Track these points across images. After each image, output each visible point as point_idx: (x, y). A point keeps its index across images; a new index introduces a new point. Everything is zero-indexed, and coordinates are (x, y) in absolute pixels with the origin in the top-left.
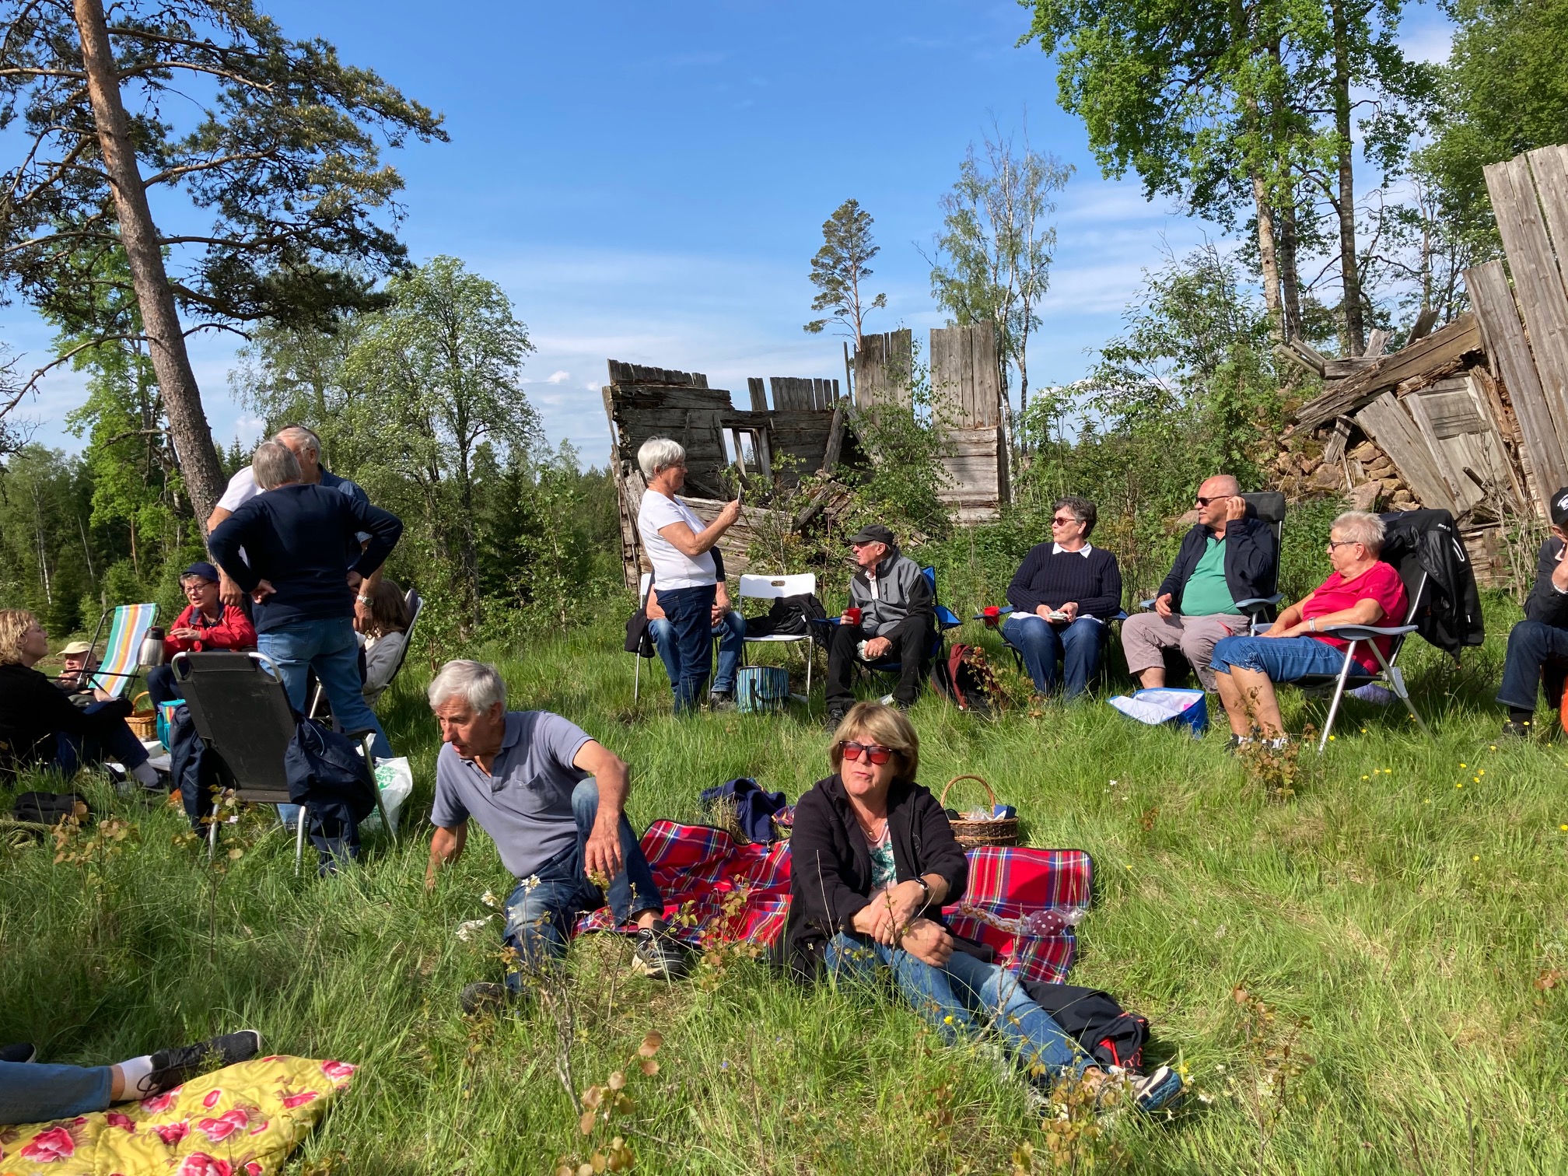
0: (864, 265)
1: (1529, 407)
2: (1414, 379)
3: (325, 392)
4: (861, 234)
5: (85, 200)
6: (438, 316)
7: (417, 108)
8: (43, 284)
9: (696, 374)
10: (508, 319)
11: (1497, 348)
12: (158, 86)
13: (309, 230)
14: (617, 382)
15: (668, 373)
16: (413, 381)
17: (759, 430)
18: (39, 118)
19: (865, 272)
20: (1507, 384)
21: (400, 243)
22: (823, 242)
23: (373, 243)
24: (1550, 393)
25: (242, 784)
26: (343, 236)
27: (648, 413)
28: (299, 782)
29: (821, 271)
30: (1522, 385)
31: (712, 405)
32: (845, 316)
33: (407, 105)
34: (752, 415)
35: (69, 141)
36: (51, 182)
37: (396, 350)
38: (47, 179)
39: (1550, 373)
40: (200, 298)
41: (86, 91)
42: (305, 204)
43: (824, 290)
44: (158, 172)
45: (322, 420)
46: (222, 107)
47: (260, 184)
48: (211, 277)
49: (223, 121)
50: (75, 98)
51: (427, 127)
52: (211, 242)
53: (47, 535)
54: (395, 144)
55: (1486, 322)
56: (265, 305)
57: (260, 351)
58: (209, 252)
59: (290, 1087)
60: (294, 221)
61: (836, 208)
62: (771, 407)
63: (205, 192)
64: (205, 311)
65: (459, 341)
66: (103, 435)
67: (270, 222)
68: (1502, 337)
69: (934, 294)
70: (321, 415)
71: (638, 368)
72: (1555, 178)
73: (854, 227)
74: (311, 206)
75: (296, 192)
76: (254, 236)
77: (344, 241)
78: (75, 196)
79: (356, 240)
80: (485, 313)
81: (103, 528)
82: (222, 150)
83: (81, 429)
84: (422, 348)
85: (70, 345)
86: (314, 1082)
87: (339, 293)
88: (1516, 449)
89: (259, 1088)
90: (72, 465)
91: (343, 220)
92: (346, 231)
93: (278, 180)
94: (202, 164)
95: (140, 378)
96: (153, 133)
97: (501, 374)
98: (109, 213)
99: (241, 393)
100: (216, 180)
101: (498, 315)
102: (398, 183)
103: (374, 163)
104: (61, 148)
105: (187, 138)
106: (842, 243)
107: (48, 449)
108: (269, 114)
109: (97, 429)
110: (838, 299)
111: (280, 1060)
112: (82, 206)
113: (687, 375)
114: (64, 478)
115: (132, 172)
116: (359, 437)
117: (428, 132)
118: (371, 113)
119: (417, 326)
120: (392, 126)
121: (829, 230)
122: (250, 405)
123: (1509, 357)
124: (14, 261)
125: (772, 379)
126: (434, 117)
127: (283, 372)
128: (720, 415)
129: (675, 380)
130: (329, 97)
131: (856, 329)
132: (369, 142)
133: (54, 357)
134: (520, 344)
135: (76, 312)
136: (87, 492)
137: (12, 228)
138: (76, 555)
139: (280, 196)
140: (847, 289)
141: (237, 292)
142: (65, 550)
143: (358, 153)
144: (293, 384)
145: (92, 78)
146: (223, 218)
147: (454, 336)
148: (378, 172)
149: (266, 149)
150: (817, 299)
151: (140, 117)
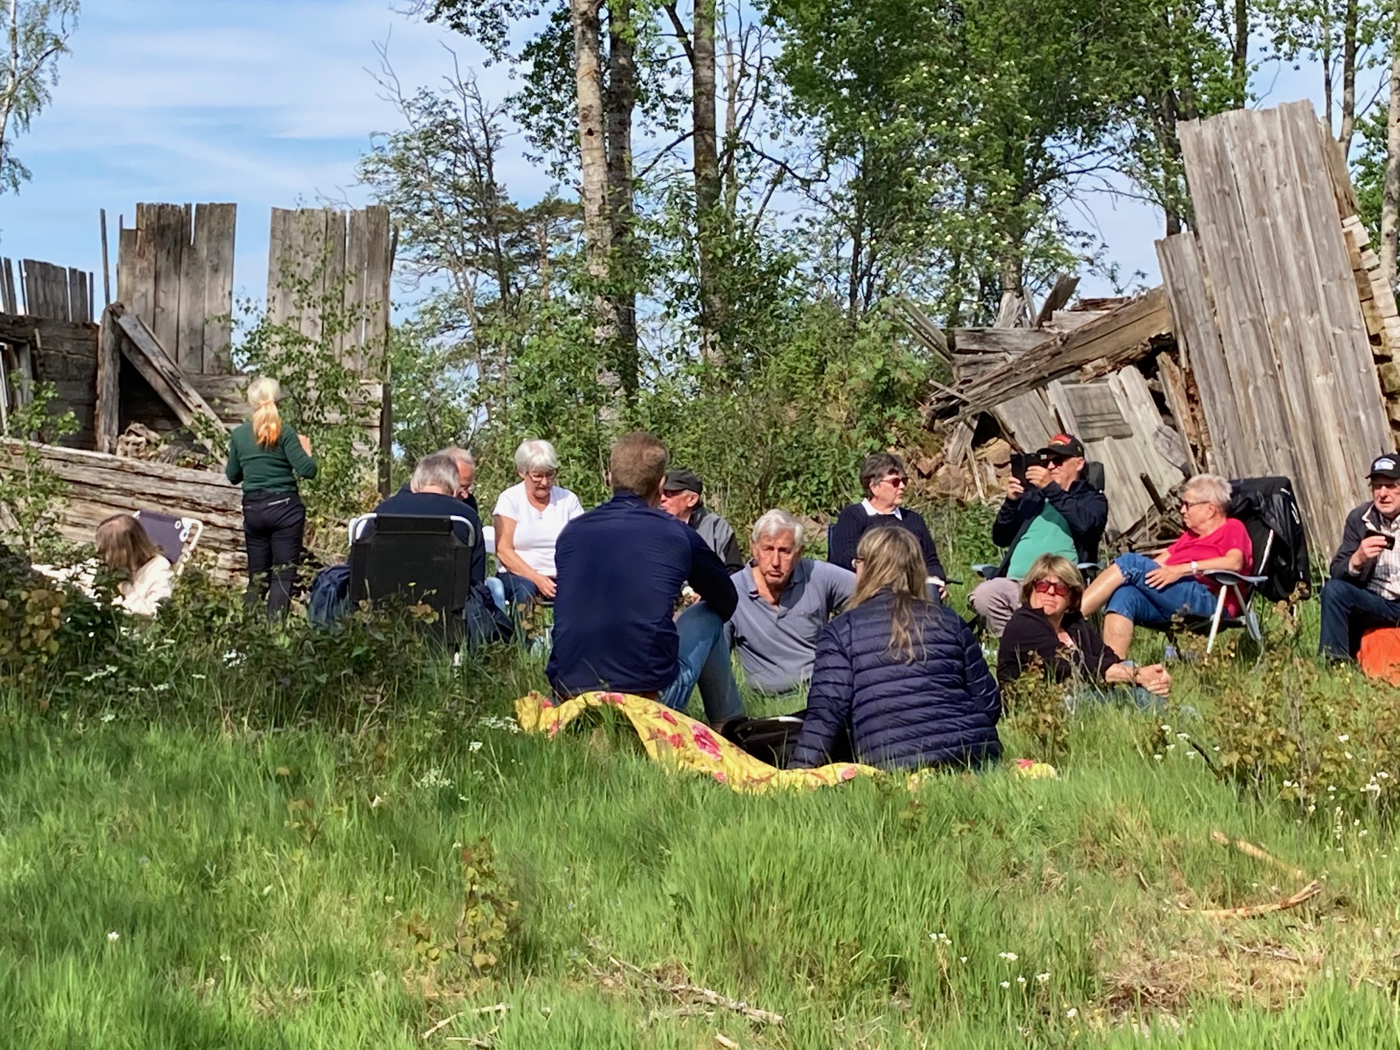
1: (1218, 405)
2: (1099, 362)
11: (1187, 334)
17: (17, 348)
20: (1198, 377)
24: (1239, 392)
30: (1212, 379)
39: (1239, 367)
55: (1178, 301)
68: (1194, 322)
72: (1250, 146)
88: (1204, 454)
123: (1199, 344)
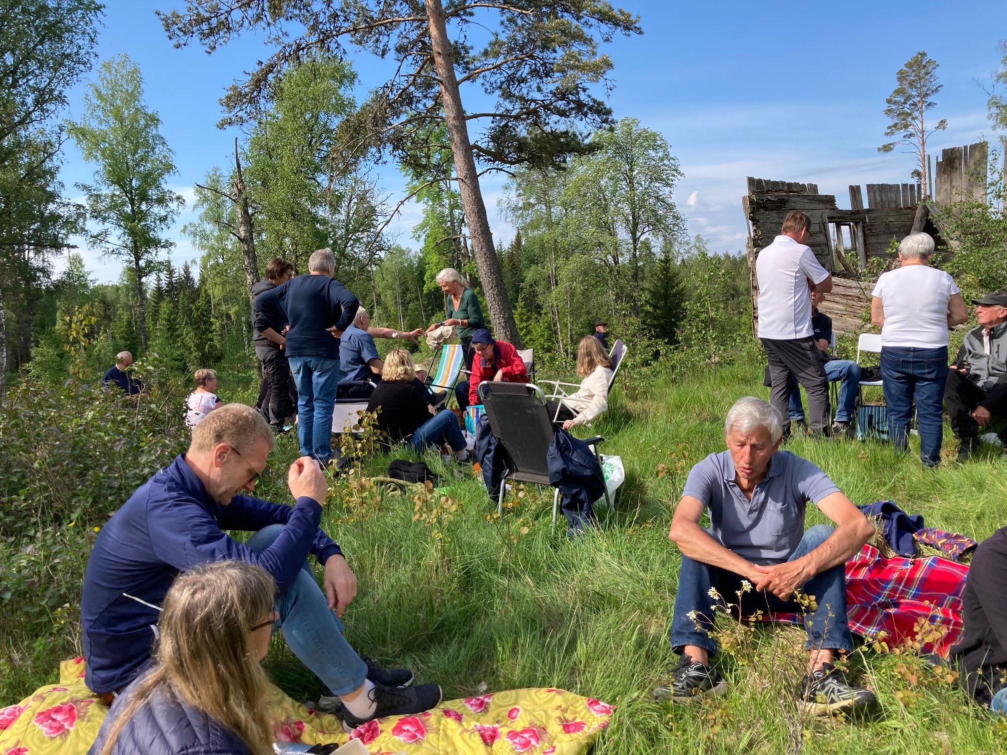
0: (929, 99)
3: (552, 210)
4: (928, 77)
5: (425, 97)
6: (622, 157)
7: (622, 13)
8: (403, 150)
9: (810, 185)
10: (667, 156)
12: (467, 21)
13: (551, 104)
14: (753, 193)
15: (790, 185)
16: (605, 200)
17: (856, 224)
18: (402, 49)
19: (929, 104)
21: (608, 107)
22: (896, 85)
23: (590, 109)
25: (519, 469)
26: (572, 105)
27: (774, 214)
28: (556, 472)
29: (894, 107)
31: (821, 206)
32: (912, 139)
33: (616, 12)
34: (852, 213)
35: (417, 62)
36: (407, 88)
37: (595, 181)
38: (406, 85)
40: (487, 152)
41: (427, 29)
42: (550, 86)
43: (895, 120)
44: (466, 75)
45: (550, 228)
46: (503, 28)
47: (524, 76)
48: (494, 139)
49: (503, 38)
50: (421, 35)
51: (628, 26)
52: (494, 116)
53: (402, 297)
54: (607, 40)
56: (523, 155)
57: (515, 186)
58: (493, 122)
59: (566, 715)
60: (542, 99)
61: (908, 59)
62: (866, 206)
63: (491, 84)
64: (489, 160)
65: (635, 173)
66: (431, 239)
67: (528, 100)
69: (989, 117)
70: (550, 225)
71: (768, 182)
73: (923, 71)
74: (552, 87)
75: (544, 79)
76: (518, 110)
77: (572, 109)
78: (420, 95)
79: (580, 107)
80: (652, 153)
81: (430, 293)
82: (502, 56)
83: (420, 236)
84: (611, 179)
85: (414, 187)
86: (582, 714)
87: (568, 144)
89: (545, 712)
90: (415, 257)
91: (572, 95)
92: (574, 102)
93: (534, 73)
94: (491, 66)
95: (450, 205)
96: (463, 52)
97: (661, 193)
98: (438, 104)
99: (504, 212)
100: (498, 76)
101: (661, 154)
102: (610, 66)
103: (594, 54)
104: (413, 66)
105: (482, 51)
106: (911, 85)
107: (403, 248)
108: (530, 29)
109: (428, 236)
110: (906, 126)
111: (559, 693)
112: (424, 101)
113: (804, 185)
114: (411, 266)
115: (451, 76)
116: (572, 238)
117: (629, 29)
118: (593, 21)
119: (609, 164)
120: (605, 28)
121: (902, 76)
122: (509, 219)
124: (388, 137)
125: (868, 186)
126: (633, 18)
127: (529, 199)
128: (827, 213)
129: (795, 190)
130: (565, 14)
131: (921, 148)
132: (591, 40)
133: (407, 194)
134: (674, 173)
135: (420, 166)
136: (422, 273)
137: (387, 118)
138: (416, 309)
139: (534, 82)
140: (913, 119)
141: (508, 147)
142: (411, 305)
143: (584, 48)
144: (534, 205)
145: (431, 20)
146: (501, 100)
147: (631, 170)
148: (598, 58)
149: (527, 53)
150: (889, 128)
151: (456, 42)
